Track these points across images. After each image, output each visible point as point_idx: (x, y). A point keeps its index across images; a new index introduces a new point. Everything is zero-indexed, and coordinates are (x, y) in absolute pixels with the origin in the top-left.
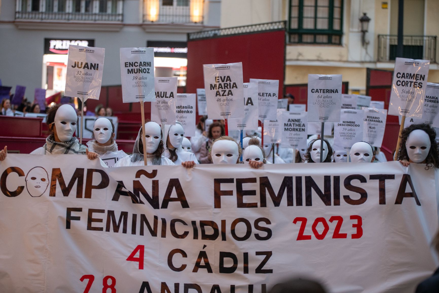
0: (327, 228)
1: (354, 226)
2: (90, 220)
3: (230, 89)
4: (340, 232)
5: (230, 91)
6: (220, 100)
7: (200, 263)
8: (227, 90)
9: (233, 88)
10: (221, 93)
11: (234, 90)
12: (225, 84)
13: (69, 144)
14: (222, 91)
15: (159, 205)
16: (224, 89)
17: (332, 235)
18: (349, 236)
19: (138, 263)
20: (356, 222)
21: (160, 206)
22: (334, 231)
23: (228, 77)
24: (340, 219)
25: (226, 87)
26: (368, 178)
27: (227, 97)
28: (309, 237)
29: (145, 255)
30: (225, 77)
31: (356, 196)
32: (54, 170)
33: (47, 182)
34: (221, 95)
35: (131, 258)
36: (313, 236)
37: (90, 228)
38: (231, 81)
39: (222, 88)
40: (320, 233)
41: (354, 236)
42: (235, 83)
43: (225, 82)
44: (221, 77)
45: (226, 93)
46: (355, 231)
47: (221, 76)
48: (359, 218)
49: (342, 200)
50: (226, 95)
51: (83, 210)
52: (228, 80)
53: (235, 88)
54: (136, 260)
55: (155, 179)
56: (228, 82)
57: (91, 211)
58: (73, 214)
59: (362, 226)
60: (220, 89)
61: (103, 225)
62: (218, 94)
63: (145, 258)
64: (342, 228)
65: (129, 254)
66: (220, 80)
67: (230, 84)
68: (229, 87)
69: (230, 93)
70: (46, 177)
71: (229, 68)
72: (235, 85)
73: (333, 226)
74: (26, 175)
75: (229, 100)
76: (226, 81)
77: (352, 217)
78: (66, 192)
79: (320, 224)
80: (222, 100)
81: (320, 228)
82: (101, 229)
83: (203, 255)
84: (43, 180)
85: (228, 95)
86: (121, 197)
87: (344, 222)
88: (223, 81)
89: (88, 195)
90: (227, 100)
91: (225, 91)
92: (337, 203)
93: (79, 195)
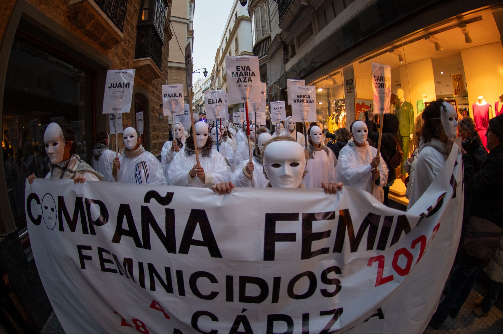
3: (250, 77)
5: (250, 78)
6: (241, 86)
7: (237, 329)
8: (248, 78)
9: (252, 76)
10: (243, 80)
12: (245, 72)
13: (64, 164)
14: (243, 78)
15: (175, 247)
16: (244, 77)
21: (178, 249)
23: (248, 67)
25: (246, 75)
27: (247, 83)
30: (245, 67)
34: (242, 81)
38: (250, 70)
39: (243, 76)
42: (253, 72)
43: (245, 71)
44: (242, 67)
45: (247, 80)
47: (241, 65)
50: (246, 82)
52: (248, 69)
53: (253, 76)
55: (169, 206)
56: (248, 71)
60: (241, 76)
62: (239, 80)
66: (241, 69)
67: (250, 72)
68: (248, 75)
69: (250, 80)
71: (248, 59)
72: (253, 74)
75: (250, 86)
76: (247, 70)
80: (243, 85)
83: (241, 319)
85: (248, 82)
86: (123, 237)
88: (244, 70)
90: (247, 86)
91: (246, 78)
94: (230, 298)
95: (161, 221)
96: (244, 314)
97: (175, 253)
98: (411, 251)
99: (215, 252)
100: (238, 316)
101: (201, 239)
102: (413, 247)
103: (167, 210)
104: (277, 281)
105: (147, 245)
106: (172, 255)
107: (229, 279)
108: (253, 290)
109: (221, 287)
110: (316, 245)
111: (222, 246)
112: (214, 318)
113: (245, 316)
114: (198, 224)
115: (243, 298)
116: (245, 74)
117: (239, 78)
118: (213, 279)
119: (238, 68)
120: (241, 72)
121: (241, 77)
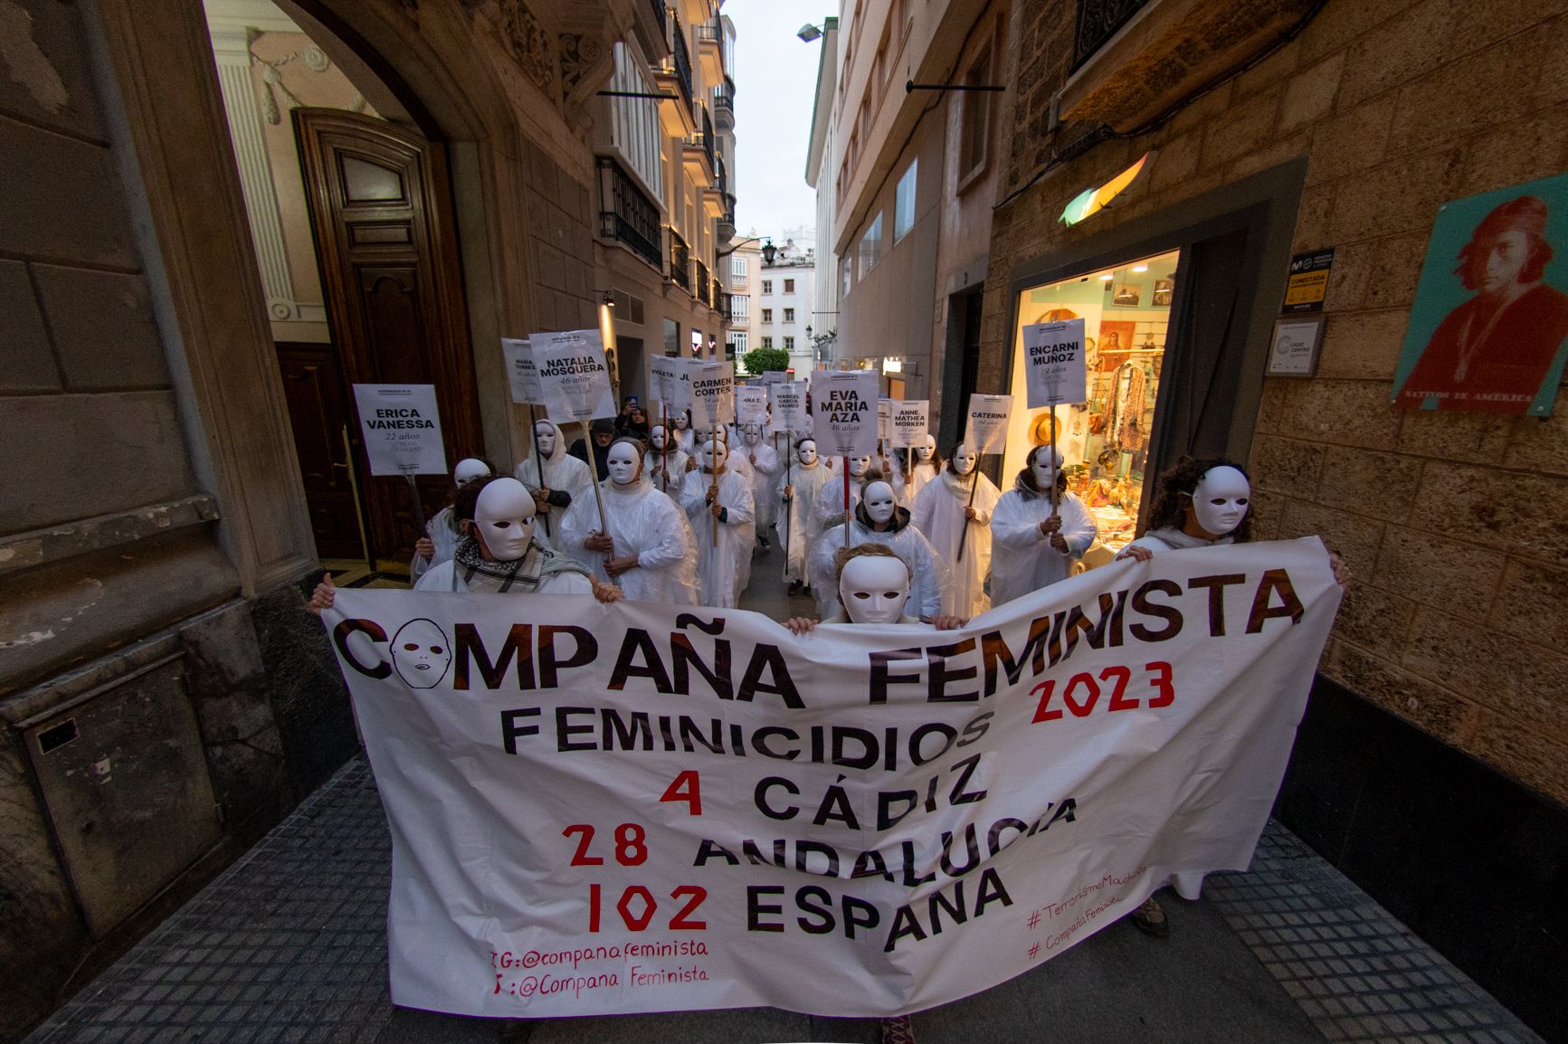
0: (1095, 692)
1: (1154, 682)
2: (563, 730)
4: (1124, 698)
5: (855, 414)
6: (838, 429)
7: (830, 809)
8: (851, 413)
9: (860, 410)
10: (840, 417)
11: (861, 414)
12: (846, 404)
14: (842, 414)
15: (732, 692)
16: (844, 412)
17: (1107, 705)
18: (1144, 703)
19: (687, 803)
20: (1158, 674)
21: (735, 695)
22: (1110, 697)
23: (853, 392)
24: (1123, 673)
25: (848, 409)
26: (1184, 586)
27: (849, 423)
28: (1058, 715)
29: (701, 787)
30: (847, 392)
31: (1157, 624)
32: (459, 628)
33: (445, 655)
35: (670, 795)
36: (1066, 710)
37: (564, 745)
38: (857, 399)
39: (842, 410)
40: (1081, 703)
41: (1154, 703)
42: (863, 403)
43: (847, 400)
44: (841, 393)
45: (849, 418)
46: (1156, 692)
48: (1166, 668)
49: (1127, 633)
50: (848, 421)
51: (542, 711)
53: (863, 410)
54: (682, 797)
55: (721, 637)
56: (853, 401)
57: (562, 713)
58: (519, 722)
59: (1172, 683)
60: (838, 410)
61: (597, 736)
62: (834, 418)
63: (701, 794)
64: (1127, 690)
65: (665, 789)
66: (839, 397)
67: (856, 403)
68: (853, 408)
69: (855, 418)
70: (442, 644)
72: (864, 406)
73: (1108, 687)
74: (390, 639)
76: (850, 399)
77: (1150, 667)
78: (493, 678)
79: (1082, 687)
80: (842, 428)
81: (1081, 695)
82: (593, 746)
83: (836, 793)
84: (437, 650)
85: (852, 421)
86: (631, 678)
87: (1132, 678)
88: (844, 399)
89: (550, 681)
90: (849, 428)
91: (846, 415)
92: (1117, 640)
93: (526, 682)
94: (818, 756)
95: (709, 658)
96: (840, 785)
97: (732, 699)
98: (1099, 682)
99: (794, 701)
100: (832, 789)
101: (772, 683)
102: (1104, 676)
103: (716, 640)
104: (892, 734)
105: (682, 687)
106: (726, 702)
107: (817, 733)
108: (852, 748)
109: (805, 744)
110: (952, 688)
111: (803, 691)
112: (793, 789)
113: (841, 790)
114: (768, 663)
115: (838, 758)
116: (846, 407)
117: (834, 414)
118: (791, 735)
119: (832, 395)
120: (839, 403)
121: (838, 412)
